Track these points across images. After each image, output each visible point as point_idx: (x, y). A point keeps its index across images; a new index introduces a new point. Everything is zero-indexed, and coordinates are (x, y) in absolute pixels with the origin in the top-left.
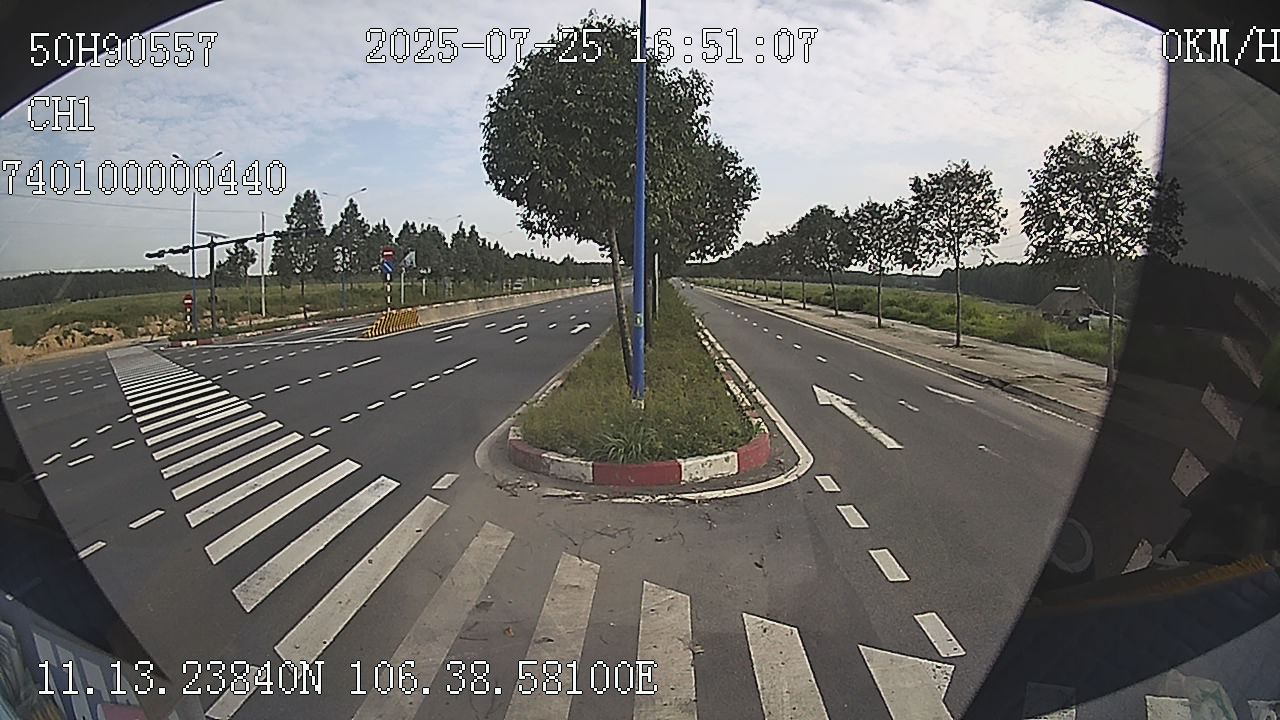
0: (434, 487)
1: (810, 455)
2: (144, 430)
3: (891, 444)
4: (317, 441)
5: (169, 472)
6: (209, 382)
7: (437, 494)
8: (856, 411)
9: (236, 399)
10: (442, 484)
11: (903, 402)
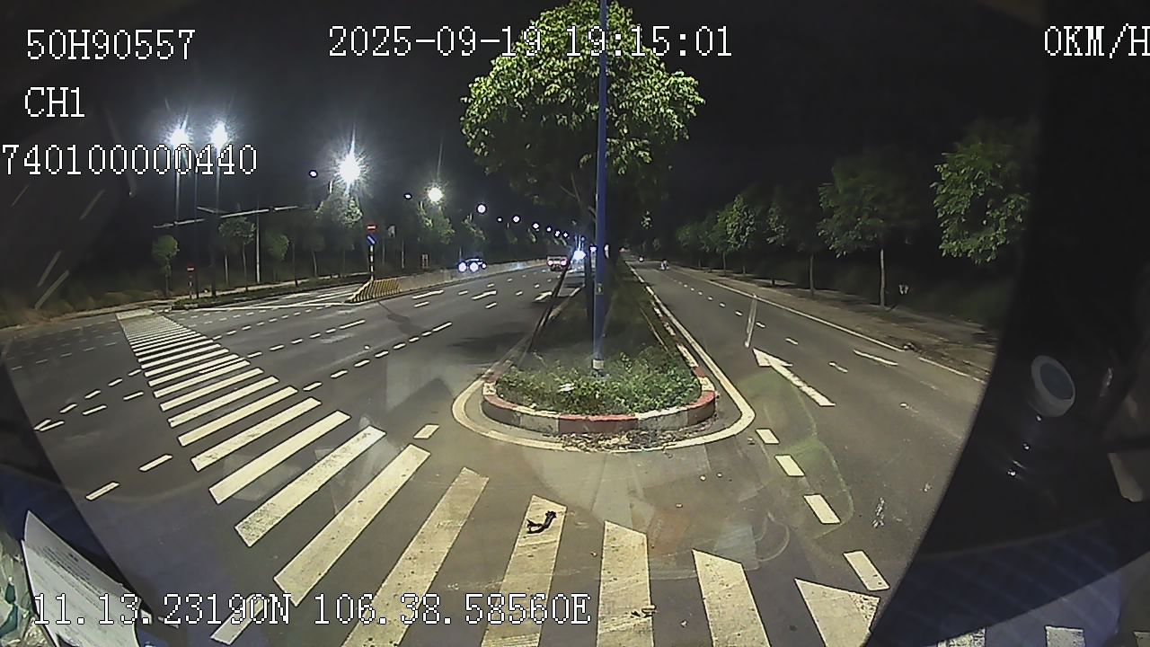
0: (416, 437)
1: (751, 410)
2: (152, 383)
3: (823, 401)
4: (310, 395)
5: (176, 421)
6: (211, 341)
7: (421, 444)
8: (792, 372)
9: (234, 356)
10: (423, 434)
11: (833, 364)
